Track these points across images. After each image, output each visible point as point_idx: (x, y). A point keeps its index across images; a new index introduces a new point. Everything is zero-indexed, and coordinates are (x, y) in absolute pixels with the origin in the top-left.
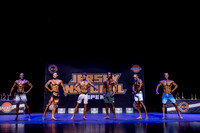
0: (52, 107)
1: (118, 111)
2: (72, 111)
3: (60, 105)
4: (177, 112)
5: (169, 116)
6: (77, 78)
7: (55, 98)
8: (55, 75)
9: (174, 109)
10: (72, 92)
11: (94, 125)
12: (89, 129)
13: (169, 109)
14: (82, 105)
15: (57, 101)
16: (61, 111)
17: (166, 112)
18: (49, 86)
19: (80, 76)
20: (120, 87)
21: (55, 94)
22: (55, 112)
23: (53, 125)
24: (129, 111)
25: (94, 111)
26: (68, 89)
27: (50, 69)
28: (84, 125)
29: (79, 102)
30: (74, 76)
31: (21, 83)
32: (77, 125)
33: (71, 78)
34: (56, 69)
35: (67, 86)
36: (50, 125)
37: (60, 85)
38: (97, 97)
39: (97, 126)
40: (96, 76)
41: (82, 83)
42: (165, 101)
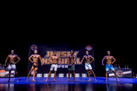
0: (33, 73)
1: (77, 75)
2: (46, 75)
3: (38, 72)
4: (116, 76)
5: (110, 79)
6: (50, 53)
7: (35, 67)
8: (36, 52)
9: (113, 74)
10: (46, 63)
11: (61, 85)
12: (57, 88)
13: (110, 75)
14: (53, 72)
15: (36, 69)
16: (39, 75)
17: (108, 76)
18: (31, 59)
19: (52, 52)
20: (78, 60)
21: (35, 64)
22: (35, 76)
23: (34, 85)
24: (84, 75)
25: (61, 75)
26: (44, 61)
27: (32, 48)
28: (54, 85)
29: (51, 69)
30: (48, 53)
31: (12, 57)
32: (50, 85)
33: (46, 54)
34: (36, 48)
35: (43, 59)
36: (31, 85)
37: (38, 58)
38: (63, 67)
39: (63, 86)
40: (63, 53)
41: (54, 57)
42: (107, 69)
